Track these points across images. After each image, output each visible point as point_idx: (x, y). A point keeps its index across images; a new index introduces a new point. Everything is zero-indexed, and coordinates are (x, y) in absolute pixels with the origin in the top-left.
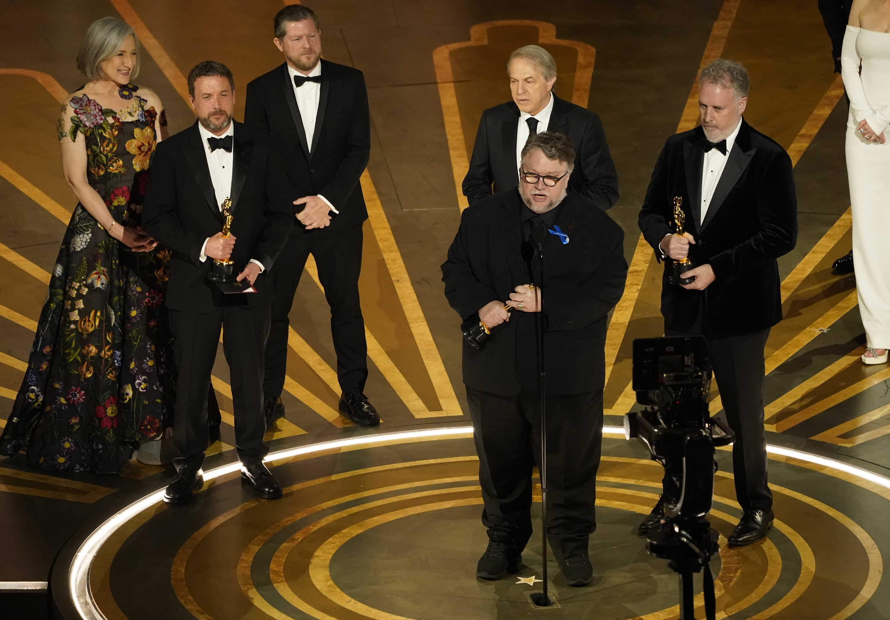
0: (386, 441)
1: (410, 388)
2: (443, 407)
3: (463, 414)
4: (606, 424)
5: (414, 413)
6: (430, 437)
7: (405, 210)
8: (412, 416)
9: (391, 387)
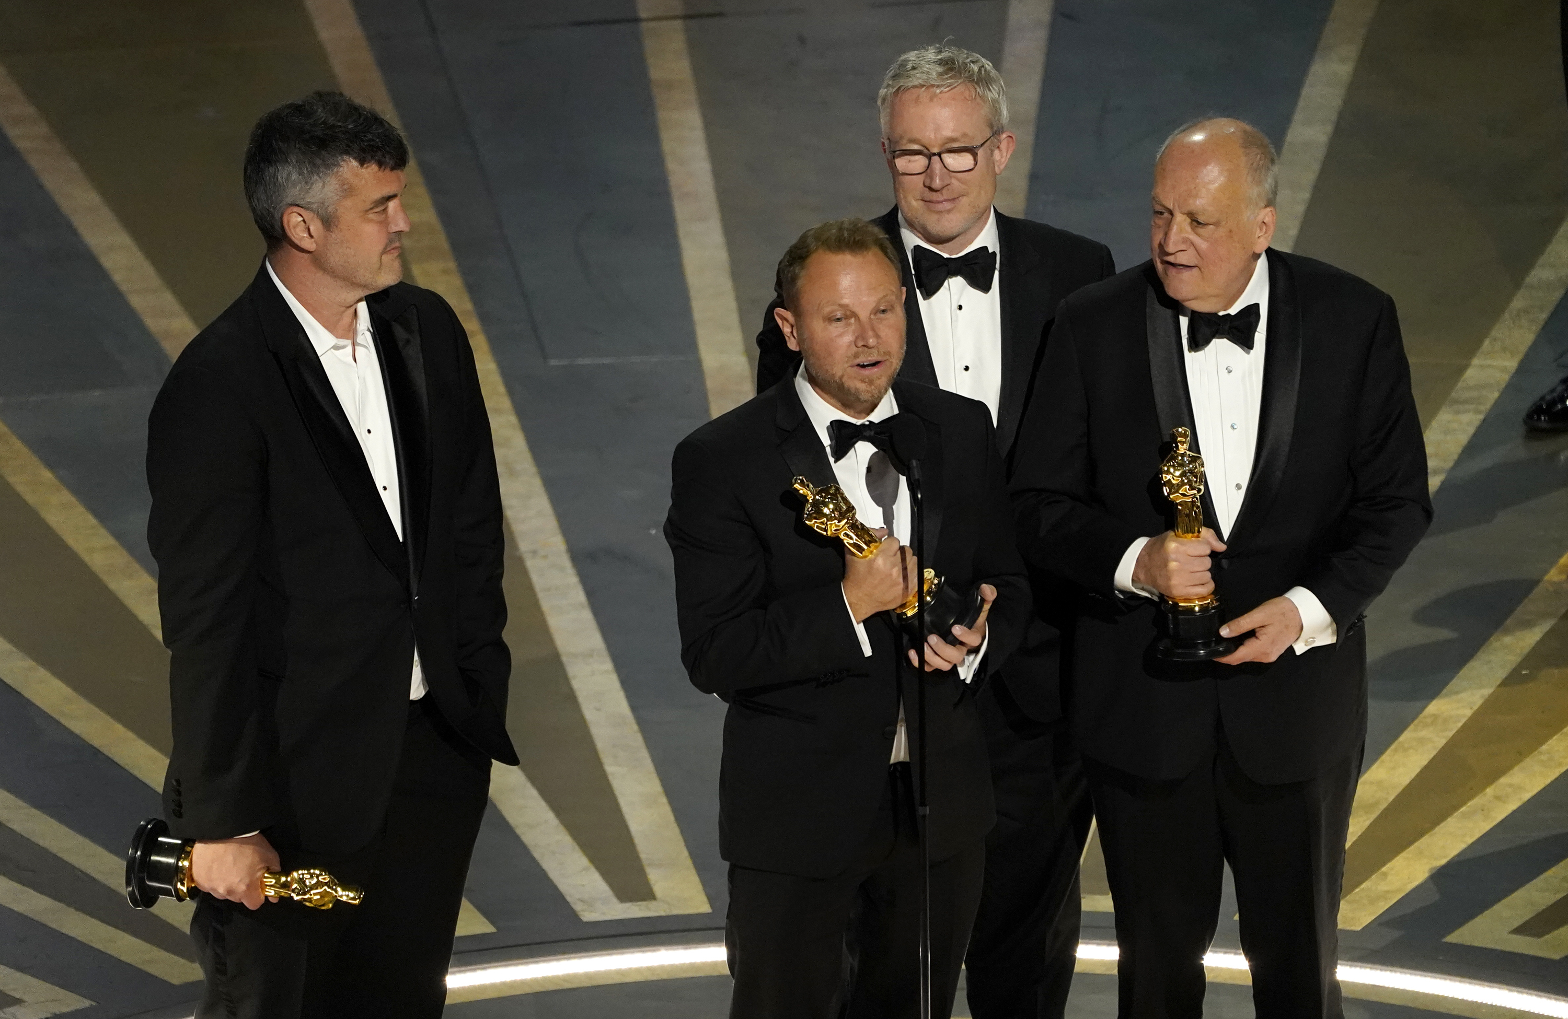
0: (504, 984)
1: (566, 839)
2: (658, 889)
3: (710, 910)
4: (1083, 938)
5: (578, 907)
6: (620, 972)
7: (553, 362)
8: (574, 915)
9: (517, 838)
